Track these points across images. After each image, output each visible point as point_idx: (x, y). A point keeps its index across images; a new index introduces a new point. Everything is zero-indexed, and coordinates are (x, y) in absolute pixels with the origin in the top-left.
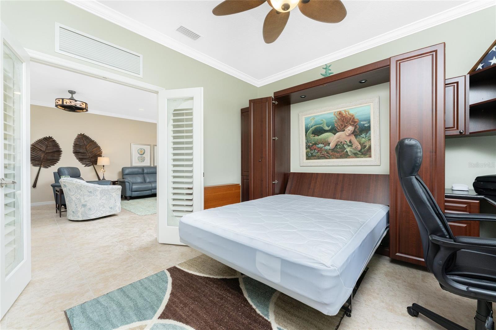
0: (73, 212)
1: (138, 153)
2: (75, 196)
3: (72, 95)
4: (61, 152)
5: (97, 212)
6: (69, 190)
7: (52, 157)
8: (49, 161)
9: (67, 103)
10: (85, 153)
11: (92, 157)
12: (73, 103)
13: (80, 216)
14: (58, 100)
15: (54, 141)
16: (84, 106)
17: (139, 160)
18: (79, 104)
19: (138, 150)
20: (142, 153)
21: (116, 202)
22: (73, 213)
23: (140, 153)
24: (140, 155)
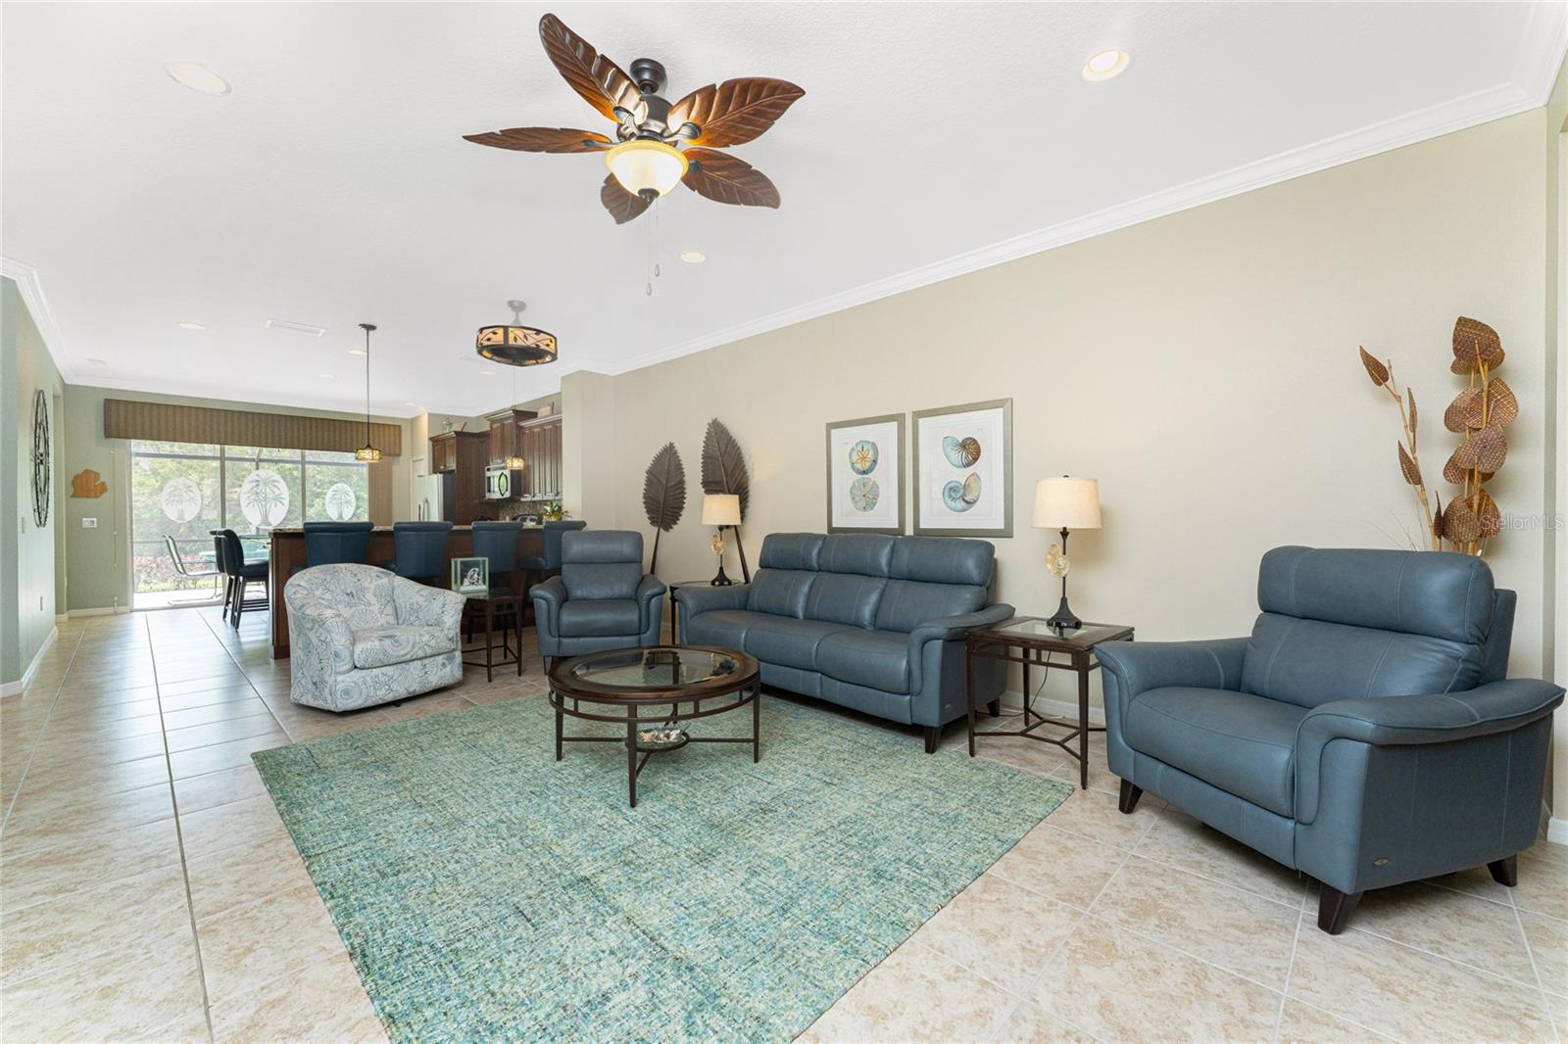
1: (853, 467)
17: (853, 499)
19: (853, 449)
20: (868, 464)
23: (859, 466)
24: (860, 476)
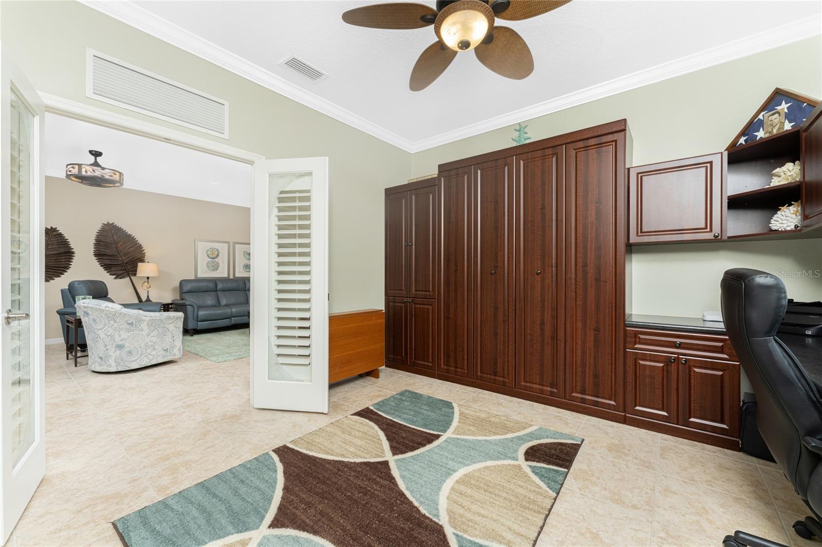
0: (101, 358)
1: (208, 256)
2: (103, 330)
3: (96, 159)
4: (73, 255)
5: (143, 357)
6: (94, 320)
7: (57, 262)
8: (52, 269)
9: (88, 171)
10: (116, 255)
11: (126, 263)
12: (98, 173)
13: (113, 364)
14: (71, 166)
15: (60, 235)
16: (117, 177)
17: (208, 267)
18: (109, 174)
19: (208, 250)
20: (215, 256)
21: (174, 341)
22: (100, 360)
23: (211, 256)
24: (211, 260)
